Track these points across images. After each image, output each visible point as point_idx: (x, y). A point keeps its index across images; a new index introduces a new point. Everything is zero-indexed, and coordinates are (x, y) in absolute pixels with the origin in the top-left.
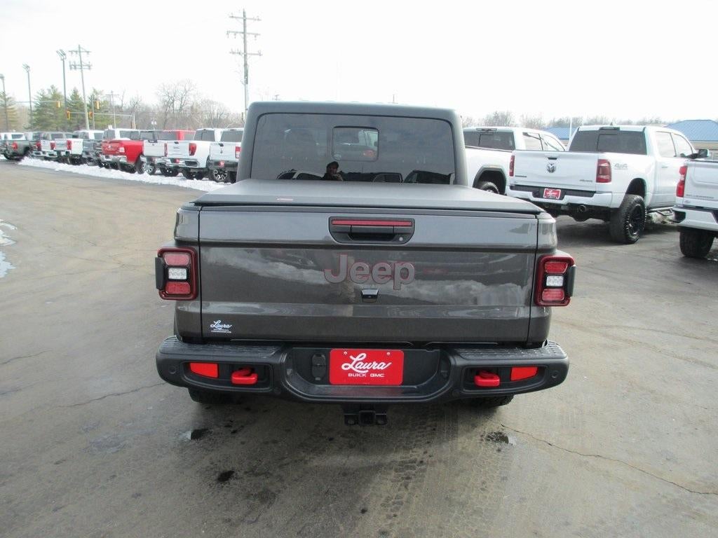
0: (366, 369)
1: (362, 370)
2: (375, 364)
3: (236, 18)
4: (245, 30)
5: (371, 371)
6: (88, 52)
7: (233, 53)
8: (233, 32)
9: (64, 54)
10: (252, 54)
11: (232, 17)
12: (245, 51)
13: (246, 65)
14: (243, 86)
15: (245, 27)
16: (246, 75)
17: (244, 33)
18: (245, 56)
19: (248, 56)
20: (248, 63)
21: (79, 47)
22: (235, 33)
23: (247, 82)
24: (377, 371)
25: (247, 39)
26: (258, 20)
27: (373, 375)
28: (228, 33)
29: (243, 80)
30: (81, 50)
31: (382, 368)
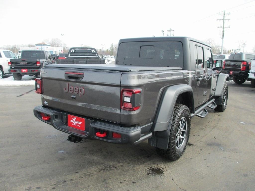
0: (76, 123)
1: (75, 123)
2: (78, 122)
3: (221, 14)
4: (224, 18)
5: (77, 124)
6: (173, 31)
7: (219, 27)
8: (219, 19)
9: (164, 32)
10: (226, 27)
11: (219, 14)
12: (223, 26)
13: (223, 31)
14: (222, 40)
15: (224, 17)
16: (223, 35)
17: (224, 19)
18: (223, 28)
19: (224, 28)
20: (224, 31)
21: (171, 29)
22: (220, 20)
23: (223, 38)
24: (79, 125)
25: (225, 22)
26: (230, 14)
27: (78, 126)
28: (217, 20)
29: (222, 37)
30: (171, 30)
31: (80, 124)
